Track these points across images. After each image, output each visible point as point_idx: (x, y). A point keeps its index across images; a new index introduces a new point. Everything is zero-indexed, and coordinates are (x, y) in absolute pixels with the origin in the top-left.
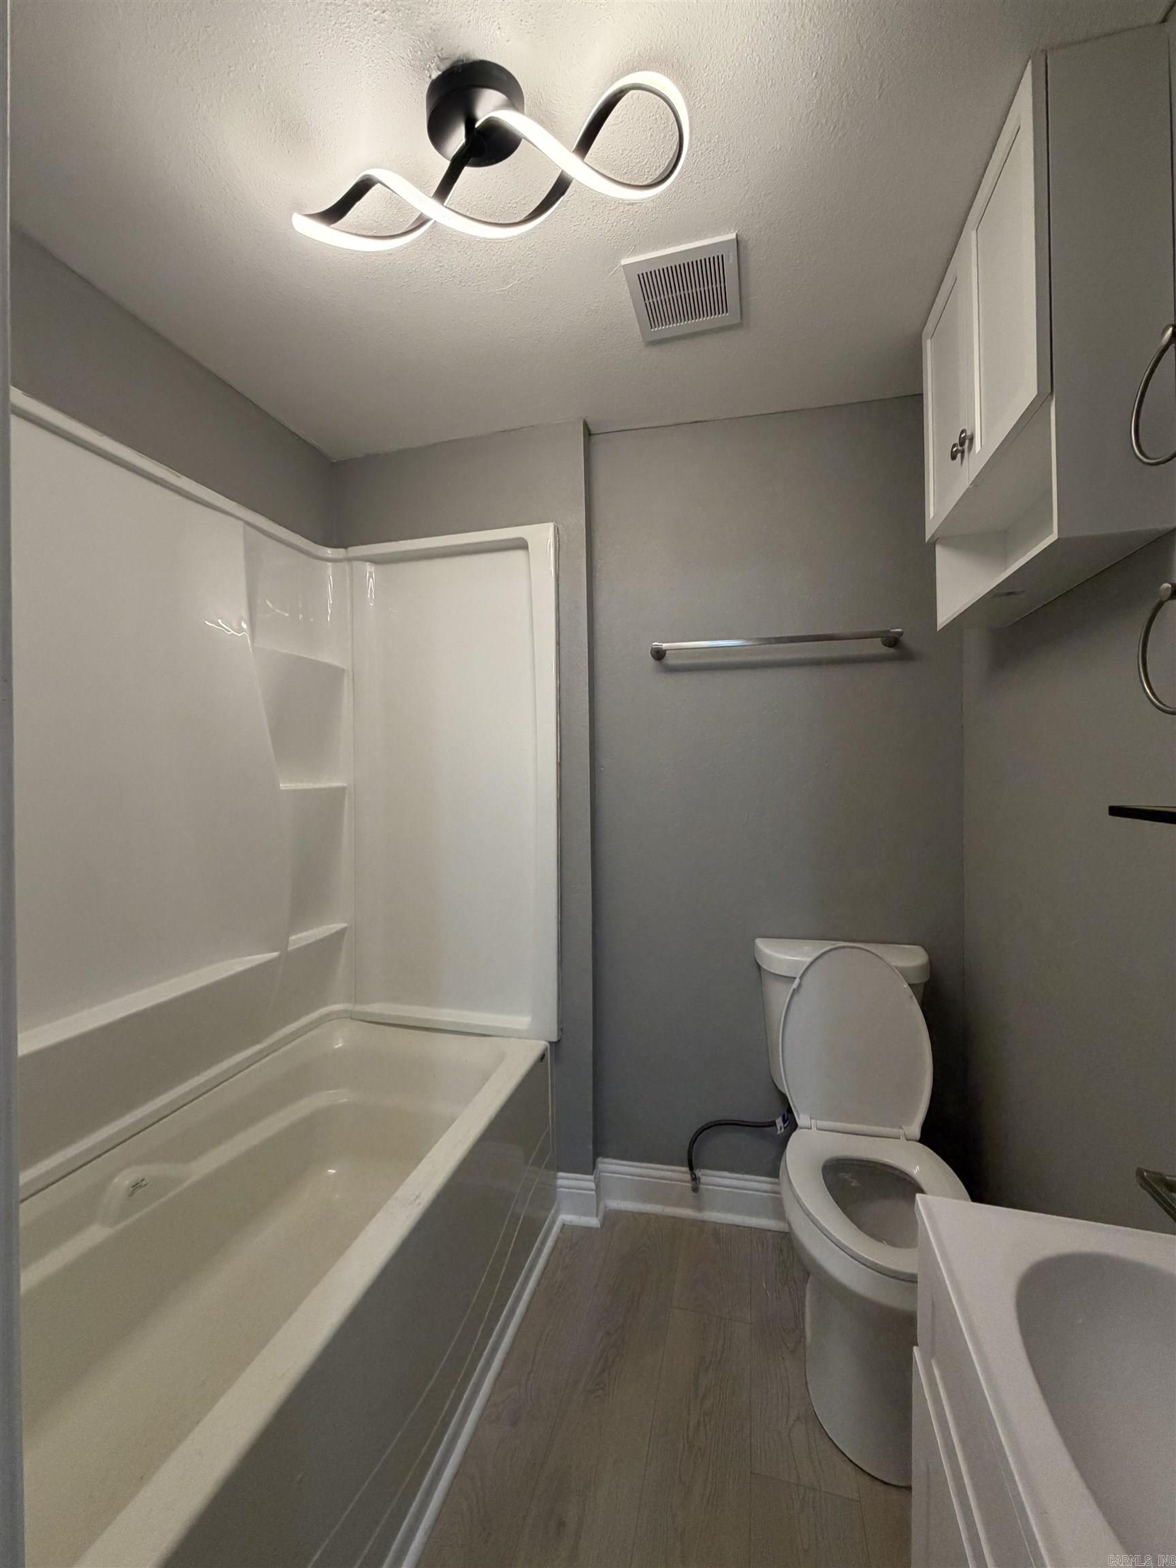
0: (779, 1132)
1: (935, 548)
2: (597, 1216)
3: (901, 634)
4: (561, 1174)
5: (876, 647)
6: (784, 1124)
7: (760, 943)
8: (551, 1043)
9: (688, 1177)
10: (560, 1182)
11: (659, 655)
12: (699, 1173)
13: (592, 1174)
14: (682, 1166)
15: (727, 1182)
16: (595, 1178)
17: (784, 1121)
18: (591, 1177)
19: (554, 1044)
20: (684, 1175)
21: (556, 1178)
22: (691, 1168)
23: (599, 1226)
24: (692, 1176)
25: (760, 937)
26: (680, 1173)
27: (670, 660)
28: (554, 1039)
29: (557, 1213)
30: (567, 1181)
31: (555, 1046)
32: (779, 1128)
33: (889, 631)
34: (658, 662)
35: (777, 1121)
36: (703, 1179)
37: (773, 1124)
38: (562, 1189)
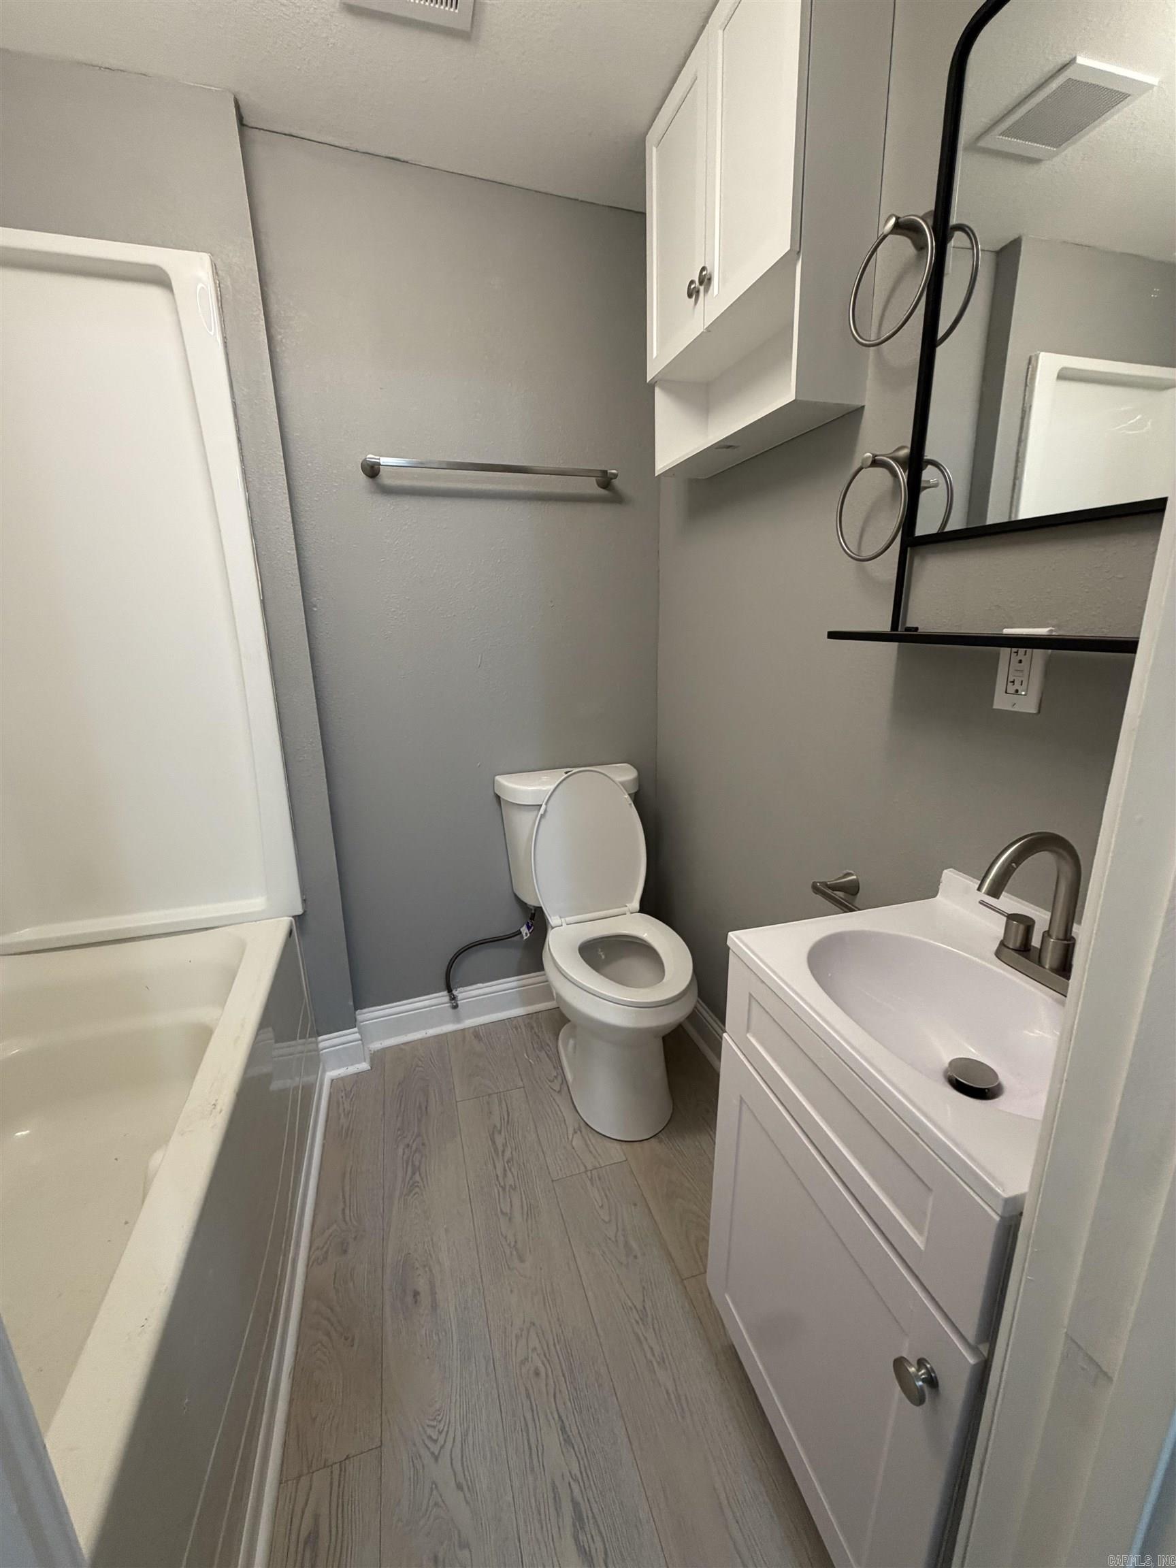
0: (525, 938)
1: (654, 390)
2: (365, 1061)
3: (615, 476)
4: (320, 1038)
5: (590, 486)
6: (529, 930)
7: (502, 780)
8: (294, 917)
9: (447, 999)
10: (321, 1045)
11: (372, 471)
12: (455, 992)
13: (355, 1027)
14: (443, 991)
15: (481, 991)
16: (359, 1029)
17: (529, 928)
18: (356, 1029)
19: (297, 918)
20: (444, 998)
21: (317, 1043)
22: (450, 990)
23: (369, 1068)
24: (451, 997)
25: (498, 775)
26: (442, 997)
27: (385, 478)
28: (299, 911)
29: (324, 1071)
30: (328, 1042)
31: (299, 919)
32: (524, 934)
33: (606, 471)
34: (370, 480)
35: (522, 930)
36: (460, 996)
37: (520, 933)
38: (324, 1051)
